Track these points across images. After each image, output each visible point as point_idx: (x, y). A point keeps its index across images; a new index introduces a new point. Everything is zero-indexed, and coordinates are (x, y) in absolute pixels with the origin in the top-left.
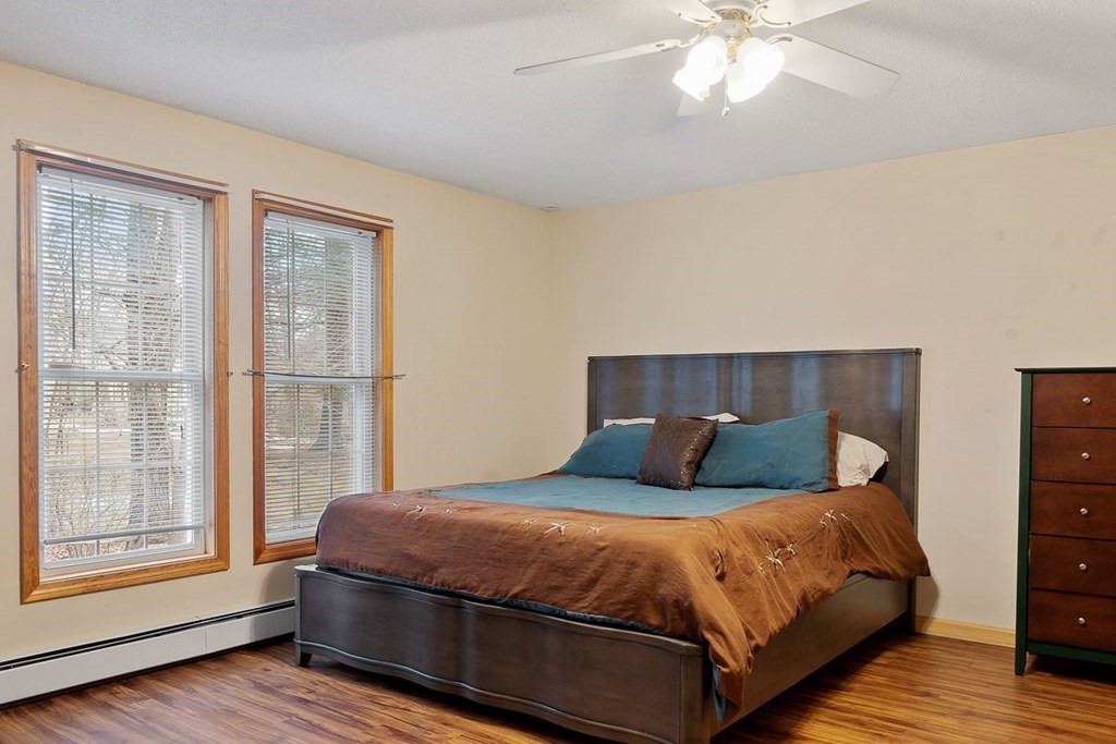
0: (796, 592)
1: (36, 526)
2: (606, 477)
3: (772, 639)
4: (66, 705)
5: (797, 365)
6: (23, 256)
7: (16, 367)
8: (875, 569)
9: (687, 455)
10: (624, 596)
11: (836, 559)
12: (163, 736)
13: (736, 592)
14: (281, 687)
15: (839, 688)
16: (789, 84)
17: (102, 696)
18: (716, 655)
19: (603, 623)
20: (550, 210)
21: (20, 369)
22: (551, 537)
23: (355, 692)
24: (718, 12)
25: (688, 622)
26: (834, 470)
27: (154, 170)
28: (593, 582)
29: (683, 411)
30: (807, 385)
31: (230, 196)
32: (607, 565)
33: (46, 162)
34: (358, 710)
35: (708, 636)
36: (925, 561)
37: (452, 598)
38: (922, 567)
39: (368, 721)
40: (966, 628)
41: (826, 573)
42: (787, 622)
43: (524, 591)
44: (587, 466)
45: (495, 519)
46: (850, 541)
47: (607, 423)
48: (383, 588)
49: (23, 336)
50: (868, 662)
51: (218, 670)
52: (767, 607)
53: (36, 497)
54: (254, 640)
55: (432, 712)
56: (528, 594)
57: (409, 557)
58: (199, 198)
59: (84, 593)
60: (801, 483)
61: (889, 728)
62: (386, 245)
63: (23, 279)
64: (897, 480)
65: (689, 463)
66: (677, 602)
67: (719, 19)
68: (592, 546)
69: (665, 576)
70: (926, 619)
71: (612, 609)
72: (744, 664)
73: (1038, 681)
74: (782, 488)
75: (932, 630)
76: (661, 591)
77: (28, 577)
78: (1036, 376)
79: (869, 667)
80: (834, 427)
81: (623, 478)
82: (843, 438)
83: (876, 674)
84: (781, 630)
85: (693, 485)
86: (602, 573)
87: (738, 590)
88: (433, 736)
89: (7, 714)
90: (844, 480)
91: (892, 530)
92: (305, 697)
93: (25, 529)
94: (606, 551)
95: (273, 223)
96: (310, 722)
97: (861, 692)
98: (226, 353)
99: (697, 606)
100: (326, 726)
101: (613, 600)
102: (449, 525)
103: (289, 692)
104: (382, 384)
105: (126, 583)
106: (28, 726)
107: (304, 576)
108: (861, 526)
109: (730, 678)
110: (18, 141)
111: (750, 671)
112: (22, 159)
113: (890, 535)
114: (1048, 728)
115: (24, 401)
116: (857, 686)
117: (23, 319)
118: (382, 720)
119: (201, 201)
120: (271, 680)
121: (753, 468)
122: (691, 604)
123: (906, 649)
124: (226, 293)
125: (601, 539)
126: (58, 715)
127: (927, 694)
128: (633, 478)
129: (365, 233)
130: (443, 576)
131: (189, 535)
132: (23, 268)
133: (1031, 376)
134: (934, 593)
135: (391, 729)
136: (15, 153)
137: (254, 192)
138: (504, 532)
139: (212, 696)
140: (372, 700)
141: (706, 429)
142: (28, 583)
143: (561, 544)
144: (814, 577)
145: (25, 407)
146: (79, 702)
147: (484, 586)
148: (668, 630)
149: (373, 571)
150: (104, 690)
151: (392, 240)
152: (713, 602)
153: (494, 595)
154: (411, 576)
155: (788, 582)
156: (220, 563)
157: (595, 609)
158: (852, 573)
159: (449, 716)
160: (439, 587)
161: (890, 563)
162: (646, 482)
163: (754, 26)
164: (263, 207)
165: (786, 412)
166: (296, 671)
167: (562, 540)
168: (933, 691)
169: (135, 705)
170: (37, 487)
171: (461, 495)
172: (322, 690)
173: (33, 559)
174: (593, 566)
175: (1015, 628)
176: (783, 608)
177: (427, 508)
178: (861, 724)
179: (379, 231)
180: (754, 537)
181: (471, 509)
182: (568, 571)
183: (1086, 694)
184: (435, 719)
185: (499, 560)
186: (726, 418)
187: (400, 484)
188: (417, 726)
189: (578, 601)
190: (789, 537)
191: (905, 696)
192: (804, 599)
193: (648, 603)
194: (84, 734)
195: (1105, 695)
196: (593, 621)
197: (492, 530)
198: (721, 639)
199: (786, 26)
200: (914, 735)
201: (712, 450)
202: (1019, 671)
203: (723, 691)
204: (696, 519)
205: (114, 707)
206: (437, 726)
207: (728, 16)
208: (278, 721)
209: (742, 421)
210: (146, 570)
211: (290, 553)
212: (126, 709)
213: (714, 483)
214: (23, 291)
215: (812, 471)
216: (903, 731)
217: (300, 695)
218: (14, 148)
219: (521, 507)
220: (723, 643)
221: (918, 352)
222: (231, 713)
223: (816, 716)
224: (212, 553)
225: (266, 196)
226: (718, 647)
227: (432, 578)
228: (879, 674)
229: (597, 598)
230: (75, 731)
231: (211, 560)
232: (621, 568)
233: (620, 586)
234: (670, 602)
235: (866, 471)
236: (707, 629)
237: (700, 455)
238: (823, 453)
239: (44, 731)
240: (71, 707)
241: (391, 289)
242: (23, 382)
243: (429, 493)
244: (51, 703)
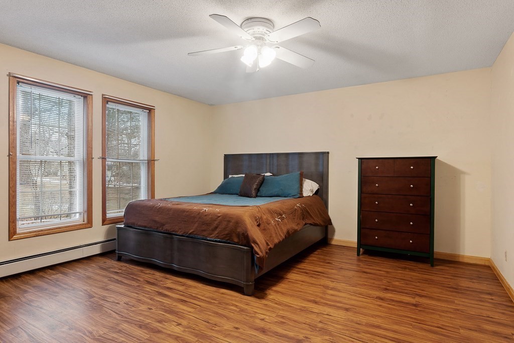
0: (285, 230)
1: (15, 212)
2: (229, 194)
3: (276, 245)
4: (26, 277)
5: (290, 157)
6: (11, 114)
7: (8, 154)
8: (313, 223)
9: (255, 186)
10: (226, 232)
11: (300, 219)
12: (62, 287)
13: (264, 230)
14: (109, 268)
15: (301, 262)
16: (279, 63)
17: (41, 274)
18: (255, 251)
19: (219, 242)
20: (211, 105)
21: (9, 155)
22: (203, 213)
23: (136, 269)
24: (254, 37)
25: (246, 240)
26: (301, 191)
27: (64, 86)
28: (216, 228)
29: (254, 172)
30: (294, 163)
31: (93, 96)
32: (220, 222)
33: (20, 81)
34: (136, 275)
35: (253, 245)
36: (330, 220)
37: (170, 234)
38: (329, 222)
39: (139, 279)
40: (343, 242)
41: (296, 224)
42: (281, 240)
43: (193, 232)
44: (223, 190)
45: (185, 207)
46: (305, 213)
47: (230, 176)
48: (146, 232)
49: (11, 143)
50: (312, 253)
51: (87, 263)
52: (274, 235)
53: (16, 201)
54: (101, 252)
55: (162, 275)
56: (195, 233)
57: (155, 221)
58: (82, 96)
59: (34, 237)
60: (291, 195)
61: (315, 274)
62: (152, 115)
63: (11, 122)
64: (322, 194)
65: (255, 189)
66: (243, 234)
67: (254, 39)
68: (216, 216)
69: (240, 225)
70: (332, 239)
71: (222, 237)
72: (264, 254)
73: (363, 258)
74: (285, 197)
75: (333, 243)
76: (238, 230)
77: (12, 231)
78: (363, 160)
79: (312, 255)
80: (302, 177)
81: (235, 194)
82: (305, 181)
83: (313, 257)
84: (279, 242)
85: (257, 196)
86: (219, 225)
87: (264, 229)
88: (162, 283)
89: (2, 281)
90: (305, 194)
91: (320, 211)
92: (118, 271)
93: (11, 213)
94: (220, 217)
95: (110, 105)
96: (117, 280)
97: (309, 263)
98: (92, 151)
99: (249, 235)
100: (123, 281)
101: (223, 234)
102: (169, 210)
103: (112, 270)
104: (151, 162)
105: (51, 233)
106: (11, 286)
107: (119, 229)
108: (309, 209)
109: (260, 259)
110: (9, 73)
111: (267, 256)
112: (11, 80)
113: (319, 211)
114: (365, 272)
115: (11, 167)
116: (307, 261)
117: (11, 137)
118: (144, 278)
119: (83, 98)
120: (107, 266)
121: (275, 191)
122: (248, 234)
123: (325, 249)
124: (92, 129)
125: (219, 213)
126: (22, 281)
127: (329, 263)
128: (237, 194)
129: (145, 110)
130: (167, 227)
131: (78, 215)
132: (11, 119)
133: (361, 160)
134: (333, 231)
135: (147, 281)
136: (8, 77)
137: (103, 95)
138: (187, 212)
139: (83, 272)
140: (142, 271)
141: (261, 178)
142: (12, 233)
143: (206, 215)
144: (293, 226)
145: (11, 169)
146: (32, 276)
147: (180, 231)
148: (240, 243)
149: (143, 226)
150: (42, 271)
151: (154, 113)
152: (256, 234)
153: (184, 233)
154: (156, 228)
155: (282, 226)
156: (89, 225)
157: (217, 237)
158: (306, 224)
159: (168, 276)
160: (165, 231)
161: (318, 221)
162: (241, 196)
163: (266, 42)
164: (106, 100)
165: (287, 172)
166: (116, 262)
167: (206, 214)
168: (331, 262)
169: (53, 276)
170: (16, 198)
171: (176, 200)
172: (124, 269)
173: (14, 224)
174: (216, 222)
175: (356, 241)
176: (280, 236)
177: (161, 204)
178: (307, 273)
179: (150, 110)
180: (272, 212)
181: (177, 204)
182: (208, 224)
183: (378, 261)
184: (163, 277)
185: (185, 221)
186: (268, 174)
187: (157, 197)
188: (156, 280)
189: (211, 234)
190: (283, 212)
191: (322, 264)
192: (288, 232)
193: (234, 234)
194: (31, 288)
195: (383, 261)
196: (216, 241)
197: (183, 211)
198: (257, 245)
199: (276, 42)
200: (323, 276)
201: (263, 185)
202: (358, 255)
203: (257, 263)
204: (251, 207)
205: (44, 277)
206: (163, 279)
207: (256, 38)
208: (106, 280)
209: (273, 175)
210: (60, 228)
211: (115, 221)
212: (49, 278)
213: (263, 195)
214: (11, 127)
215: (294, 191)
216: (319, 275)
217: (116, 271)
218: (8, 75)
219: (195, 203)
220: (258, 247)
221: (328, 153)
222: (89, 278)
223: (293, 271)
224: (86, 222)
225: (107, 97)
226: (256, 249)
227: (163, 228)
228: (315, 257)
229: (218, 233)
230: (28, 286)
231: (85, 224)
232: (225, 223)
233: (225, 229)
234: (241, 233)
235: (312, 191)
236: (253, 243)
237: (259, 186)
238: (298, 185)
239: (15, 287)
240: (28, 278)
241: (154, 130)
242: (10, 160)
243: (165, 200)
244: (20, 277)
